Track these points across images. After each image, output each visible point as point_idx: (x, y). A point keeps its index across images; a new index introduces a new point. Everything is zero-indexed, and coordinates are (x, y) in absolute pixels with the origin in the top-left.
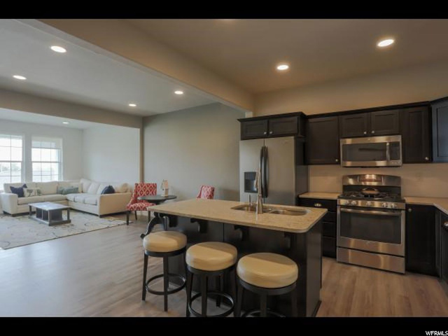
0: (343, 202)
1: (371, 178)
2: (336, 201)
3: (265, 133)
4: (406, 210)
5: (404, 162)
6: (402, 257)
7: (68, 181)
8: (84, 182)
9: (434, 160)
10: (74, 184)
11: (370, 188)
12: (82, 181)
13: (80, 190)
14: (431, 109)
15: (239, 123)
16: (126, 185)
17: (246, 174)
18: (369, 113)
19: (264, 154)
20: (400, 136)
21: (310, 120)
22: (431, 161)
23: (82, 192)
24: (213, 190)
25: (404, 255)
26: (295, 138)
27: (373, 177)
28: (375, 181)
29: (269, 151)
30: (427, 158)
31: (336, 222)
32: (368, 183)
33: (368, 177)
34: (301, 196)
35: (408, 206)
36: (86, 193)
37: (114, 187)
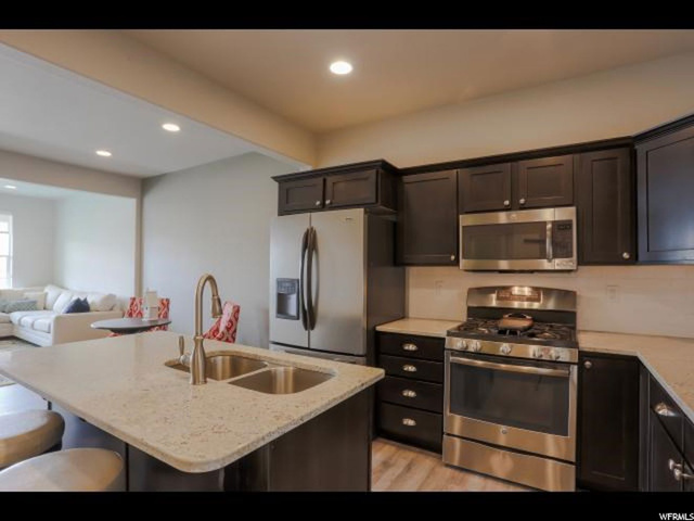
0: (458, 343)
1: (522, 292)
2: (444, 339)
3: (318, 203)
4: (581, 365)
5: (581, 262)
6: (571, 463)
7: (21, 289)
8: (50, 291)
9: (641, 258)
10: (31, 295)
11: (519, 314)
12: (47, 289)
13: (40, 305)
14: (636, 151)
15: (276, 184)
16: (111, 297)
17: (280, 282)
18: (514, 164)
19: (310, 243)
20: (573, 209)
21: (406, 179)
22: (634, 260)
23: (45, 309)
24: (238, 311)
25: (573, 460)
26: (366, 212)
27: (527, 291)
28: (529, 299)
29: (319, 236)
30: (626, 255)
31: (443, 383)
32: (516, 305)
33: (516, 291)
34: (379, 328)
35: (583, 355)
36: (51, 309)
37: (90, 301)
